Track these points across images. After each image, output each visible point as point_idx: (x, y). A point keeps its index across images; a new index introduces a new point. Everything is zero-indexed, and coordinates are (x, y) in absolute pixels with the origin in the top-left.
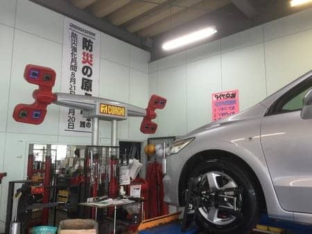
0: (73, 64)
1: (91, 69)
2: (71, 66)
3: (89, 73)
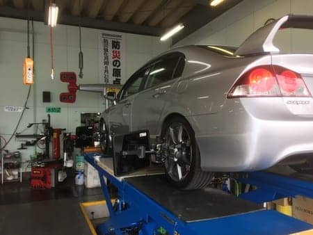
0: (106, 60)
1: (119, 62)
2: (105, 62)
3: (118, 64)
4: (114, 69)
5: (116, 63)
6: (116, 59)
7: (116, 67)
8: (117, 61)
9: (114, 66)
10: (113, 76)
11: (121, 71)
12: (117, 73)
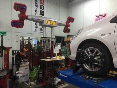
0: (36, 4)
1: (43, 6)
2: (35, 5)
3: (43, 8)
4: (40, 11)
5: (42, 7)
6: (42, 4)
7: (41, 10)
8: (42, 6)
9: (41, 8)
10: (40, 14)
11: (44, 12)
12: (42, 13)
